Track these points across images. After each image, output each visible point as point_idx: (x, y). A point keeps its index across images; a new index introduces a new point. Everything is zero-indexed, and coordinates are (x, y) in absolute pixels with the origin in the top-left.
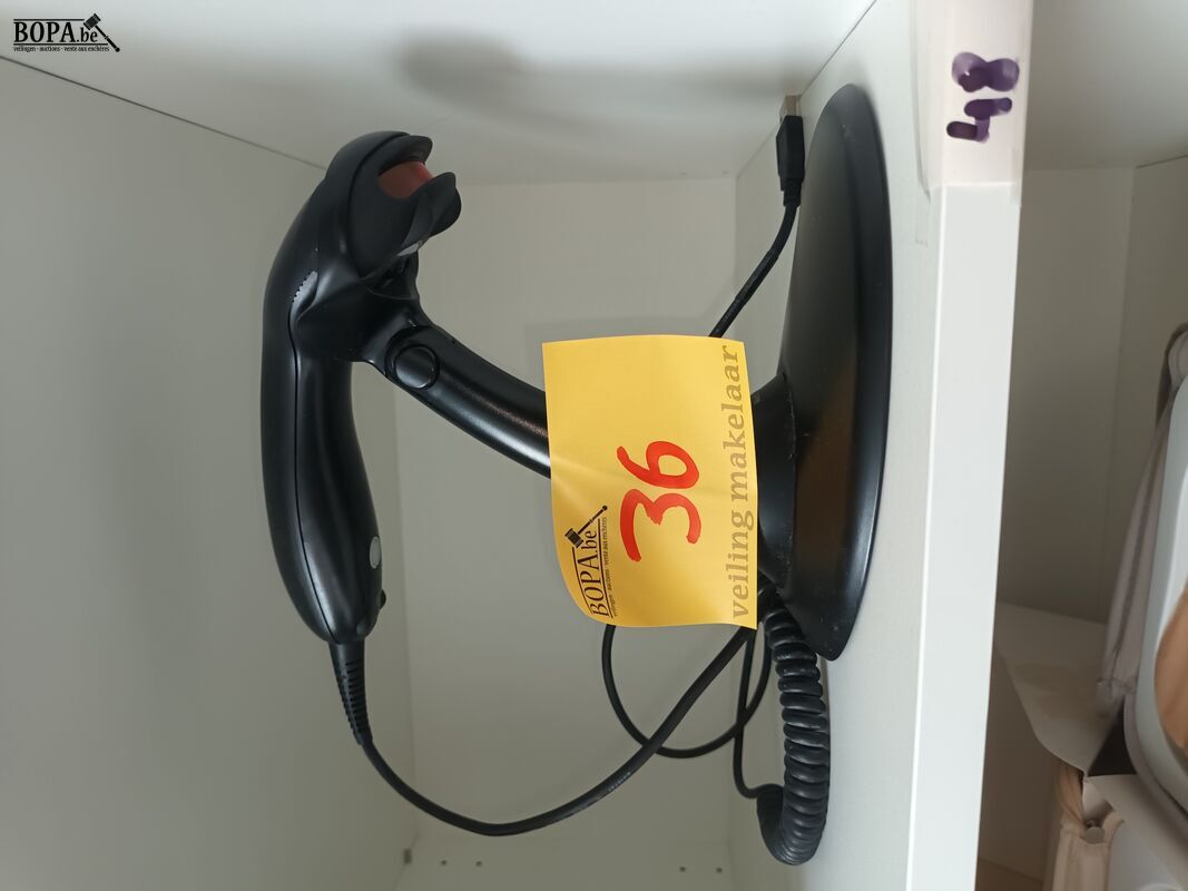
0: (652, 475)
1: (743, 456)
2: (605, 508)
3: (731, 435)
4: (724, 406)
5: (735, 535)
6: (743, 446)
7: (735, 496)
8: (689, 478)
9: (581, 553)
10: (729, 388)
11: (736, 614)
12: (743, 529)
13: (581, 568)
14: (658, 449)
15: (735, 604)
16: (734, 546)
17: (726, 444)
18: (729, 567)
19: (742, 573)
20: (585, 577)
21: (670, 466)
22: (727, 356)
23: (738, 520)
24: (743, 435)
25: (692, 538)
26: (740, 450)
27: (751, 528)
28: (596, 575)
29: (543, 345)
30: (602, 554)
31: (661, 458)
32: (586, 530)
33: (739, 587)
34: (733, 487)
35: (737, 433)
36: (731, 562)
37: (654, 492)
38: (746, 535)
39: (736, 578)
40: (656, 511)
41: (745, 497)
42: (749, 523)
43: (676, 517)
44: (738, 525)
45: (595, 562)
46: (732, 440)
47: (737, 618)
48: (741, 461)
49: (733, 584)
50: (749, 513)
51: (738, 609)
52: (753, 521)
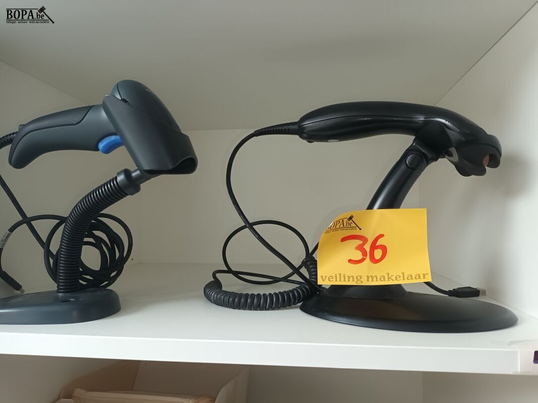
0: (374, 247)
1: (384, 280)
2: (360, 229)
3: (392, 276)
4: (403, 273)
5: (353, 277)
6: (388, 280)
7: (368, 277)
8: (374, 260)
9: (345, 221)
10: (411, 276)
11: (322, 277)
12: (355, 280)
13: (341, 221)
14: (384, 249)
15: (326, 277)
16: (348, 276)
17: (388, 274)
18: (340, 274)
19: (338, 279)
20: (338, 222)
21: (378, 254)
22: (424, 275)
23: (359, 278)
24: (393, 280)
25: (350, 261)
26: (386, 279)
27: (356, 282)
28: (338, 226)
29: (426, 209)
30: (343, 228)
31: (381, 250)
32: (353, 223)
33: (333, 278)
34: (372, 276)
35: (393, 278)
36: (342, 275)
37: (367, 247)
38: (353, 281)
39: (336, 277)
40: (360, 248)
41: (368, 281)
42: (358, 282)
43: (358, 255)
44: (357, 278)
45: (342, 226)
46: (390, 276)
47: (320, 277)
48: (382, 279)
49: (334, 276)
50: (362, 282)
51: (324, 278)
52: (359, 284)
